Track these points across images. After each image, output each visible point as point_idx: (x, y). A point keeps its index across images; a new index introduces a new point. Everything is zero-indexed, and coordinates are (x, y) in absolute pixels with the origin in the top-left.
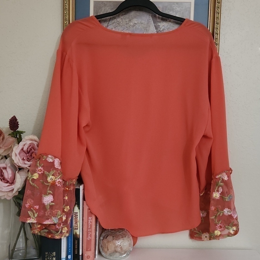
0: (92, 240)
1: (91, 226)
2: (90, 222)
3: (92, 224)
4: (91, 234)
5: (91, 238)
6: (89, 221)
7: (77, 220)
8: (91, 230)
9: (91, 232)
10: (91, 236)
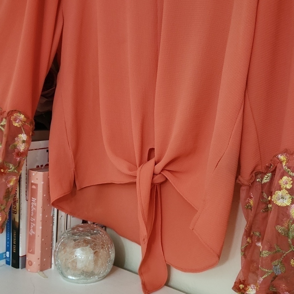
0: (37, 237)
1: (35, 213)
2: (32, 206)
3: (36, 209)
4: (35, 226)
5: (34, 233)
6: (33, 203)
7: (15, 198)
8: (36, 220)
9: (35, 222)
10: (34, 229)
